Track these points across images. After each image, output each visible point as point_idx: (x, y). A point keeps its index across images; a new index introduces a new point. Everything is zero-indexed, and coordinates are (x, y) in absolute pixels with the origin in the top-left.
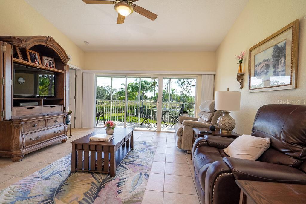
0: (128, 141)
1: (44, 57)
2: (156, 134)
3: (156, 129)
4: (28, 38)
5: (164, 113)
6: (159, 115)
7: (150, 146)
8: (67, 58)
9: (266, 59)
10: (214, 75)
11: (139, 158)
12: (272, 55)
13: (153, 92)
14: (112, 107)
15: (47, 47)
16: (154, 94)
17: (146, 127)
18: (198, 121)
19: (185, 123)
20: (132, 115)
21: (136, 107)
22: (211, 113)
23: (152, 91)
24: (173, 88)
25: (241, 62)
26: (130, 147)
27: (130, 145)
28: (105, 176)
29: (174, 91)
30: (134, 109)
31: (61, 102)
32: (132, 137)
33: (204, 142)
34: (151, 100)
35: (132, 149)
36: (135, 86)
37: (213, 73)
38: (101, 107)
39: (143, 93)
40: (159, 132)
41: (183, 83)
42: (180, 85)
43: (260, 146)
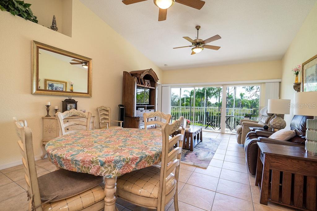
0: (198, 135)
1: (145, 80)
2: (220, 135)
3: (220, 131)
4: (143, 72)
5: (228, 119)
6: (223, 119)
7: (215, 141)
8: (158, 79)
9: (312, 74)
10: (280, 82)
11: (207, 146)
12: (316, 71)
13: (218, 97)
14: (181, 113)
15: (149, 74)
16: (219, 100)
17: (211, 130)
18: (258, 123)
19: (243, 123)
20: (196, 122)
21: (199, 113)
22: (269, 117)
23: (216, 97)
24: (242, 93)
25: (297, 74)
26: (199, 139)
27: (200, 138)
28: (187, 151)
29: (244, 96)
30: (197, 116)
31: (153, 108)
32: (201, 132)
33: (253, 134)
34: (215, 107)
35: (201, 141)
36: (199, 92)
37: (279, 80)
38: (175, 113)
39: (207, 99)
40: (222, 133)
41: (252, 88)
42: (248, 90)
43: (288, 134)
